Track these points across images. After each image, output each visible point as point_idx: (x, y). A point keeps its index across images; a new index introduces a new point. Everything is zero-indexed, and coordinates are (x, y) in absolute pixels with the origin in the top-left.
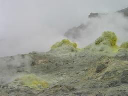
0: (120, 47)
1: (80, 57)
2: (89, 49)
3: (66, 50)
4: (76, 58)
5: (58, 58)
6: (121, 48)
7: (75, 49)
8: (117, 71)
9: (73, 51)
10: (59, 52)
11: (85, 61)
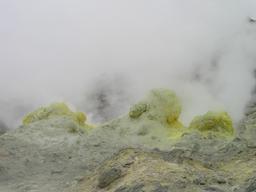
0: (188, 125)
1: (87, 146)
2: (113, 128)
3: (57, 127)
4: (78, 149)
5: (34, 145)
6: (190, 128)
7: (78, 127)
8: (143, 186)
9: (73, 131)
10: (39, 132)
11: (97, 156)
